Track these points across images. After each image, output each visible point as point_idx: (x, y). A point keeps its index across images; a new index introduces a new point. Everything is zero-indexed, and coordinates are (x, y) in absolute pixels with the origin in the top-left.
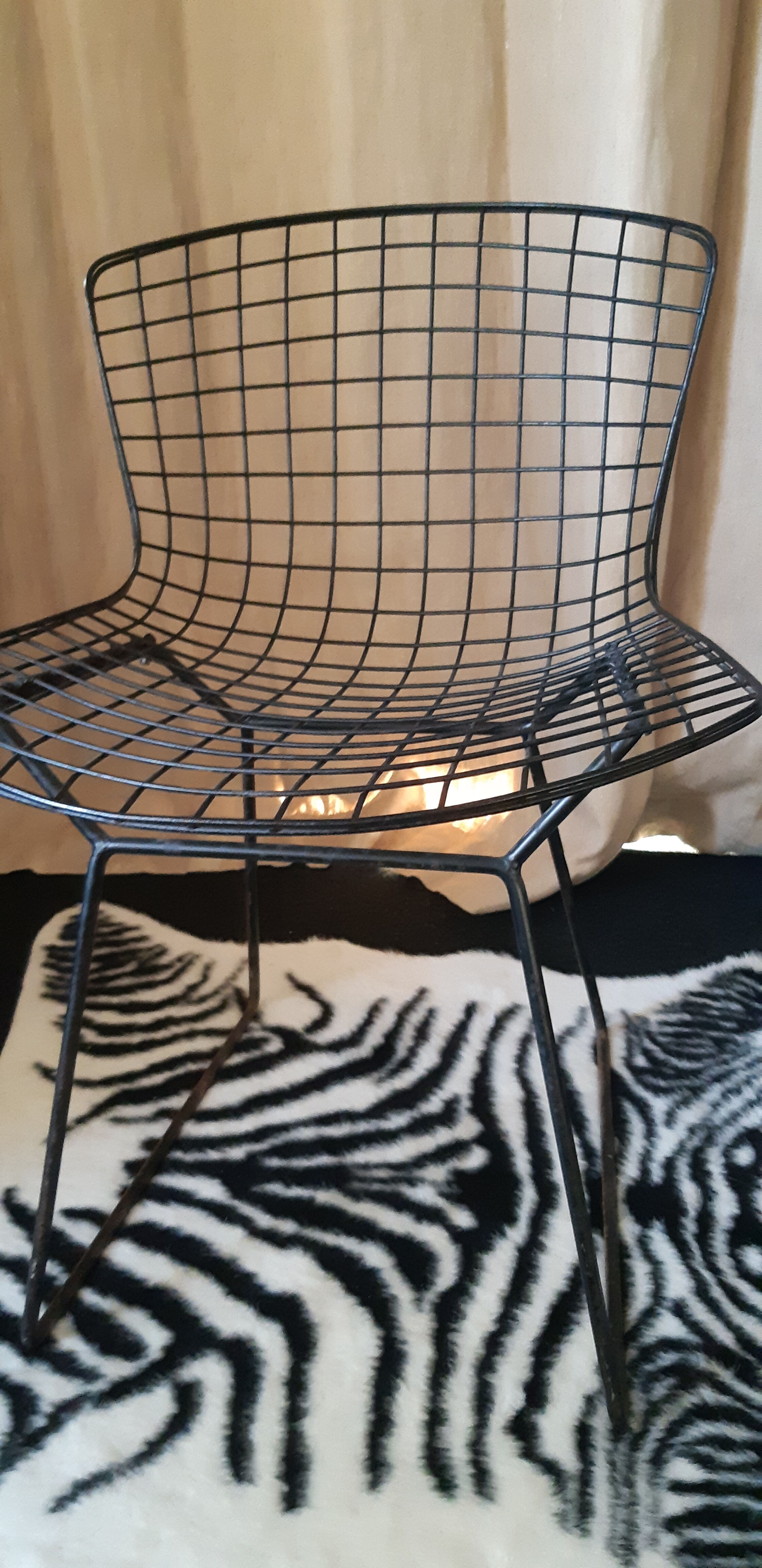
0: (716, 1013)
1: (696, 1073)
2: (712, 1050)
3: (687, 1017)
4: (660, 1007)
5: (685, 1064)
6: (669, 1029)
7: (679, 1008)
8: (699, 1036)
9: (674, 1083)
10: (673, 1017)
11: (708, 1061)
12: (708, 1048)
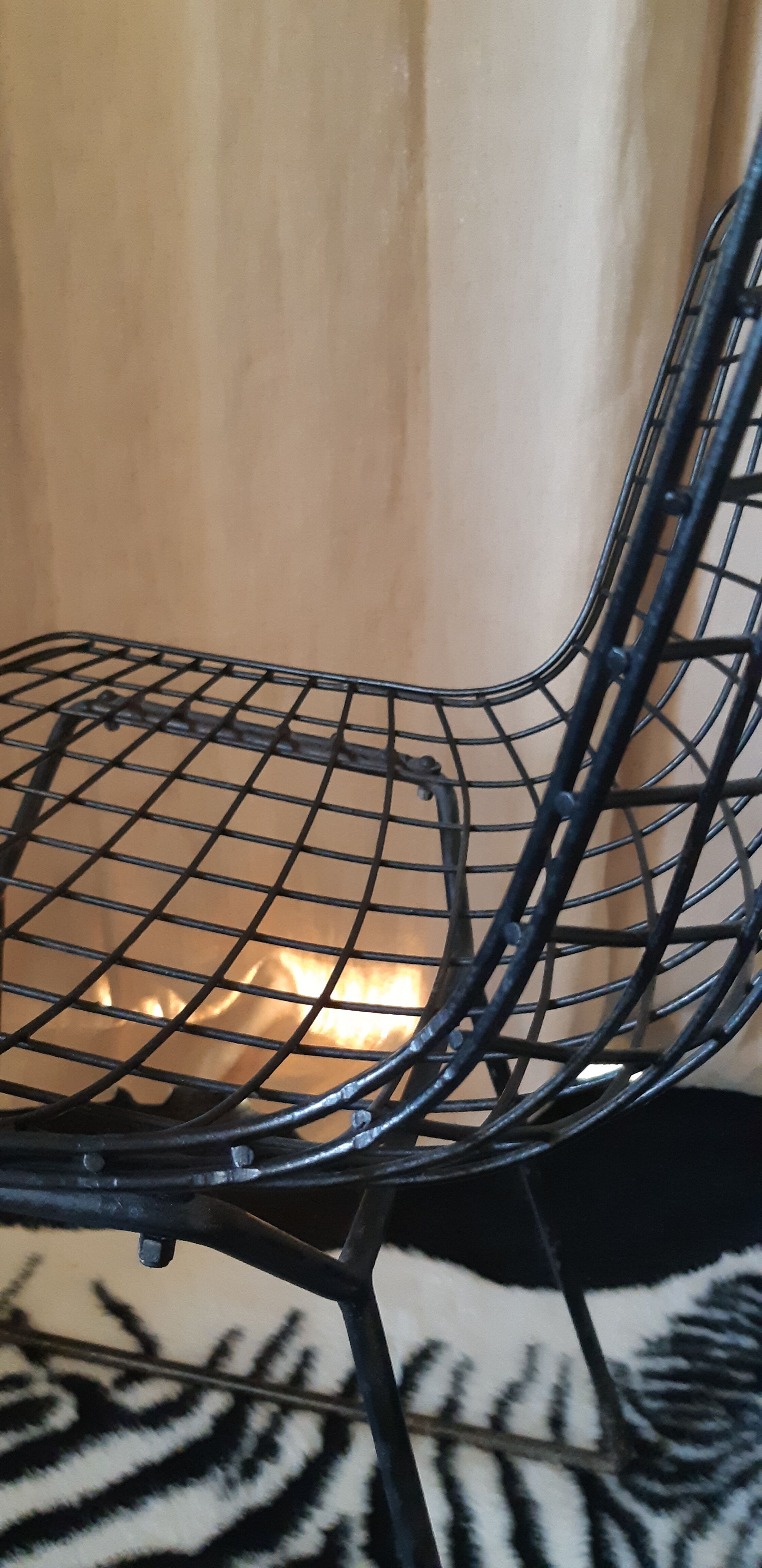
0: (720, 1354)
1: (705, 1469)
2: (726, 1424)
3: (681, 1363)
4: (643, 1346)
5: (687, 1452)
6: (658, 1386)
7: (667, 1347)
8: (701, 1397)
9: (679, 1489)
10: (662, 1364)
11: (723, 1446)
12: (719, 1420)
